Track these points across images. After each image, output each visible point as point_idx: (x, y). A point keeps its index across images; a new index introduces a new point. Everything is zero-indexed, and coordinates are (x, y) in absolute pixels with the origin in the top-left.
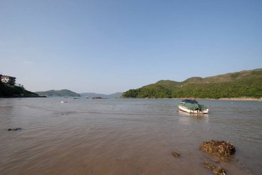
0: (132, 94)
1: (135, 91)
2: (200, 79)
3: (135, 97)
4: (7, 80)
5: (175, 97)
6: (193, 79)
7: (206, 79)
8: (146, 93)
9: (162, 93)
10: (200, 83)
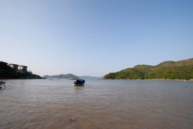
0: (111, 76)
1: (114, 74)
2: (173, 62)
3: (113, 79)
4: (22, 68)
5: (148, 78)
6: (165, 63)
7: (179, 62)
8: (122, 76)
9: (135, 75)
10: (172, 66)
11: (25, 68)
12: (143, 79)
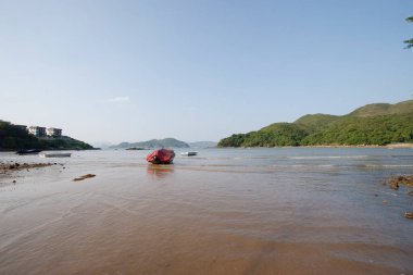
5: (307, 143)
6: (367, 108)
9: (283, 138)
11: (58, 131)
12: (297, 145)
